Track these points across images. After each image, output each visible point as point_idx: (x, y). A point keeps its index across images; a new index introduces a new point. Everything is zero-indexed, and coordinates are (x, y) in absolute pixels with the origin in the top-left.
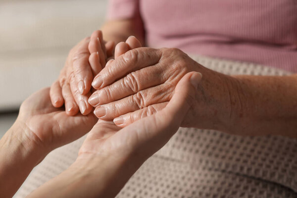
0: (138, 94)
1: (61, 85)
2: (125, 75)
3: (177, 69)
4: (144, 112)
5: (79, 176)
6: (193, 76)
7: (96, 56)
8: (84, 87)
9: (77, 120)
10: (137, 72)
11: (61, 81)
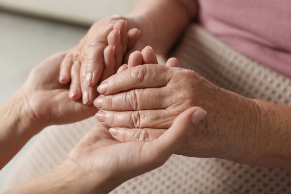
0: (136, 113)
1: (74, 59)
2: (129, 90)
3: (181, 99)
4: (138, 133)
5: (58, 185)
6: (196, 114)
7: (111, 51)
8: (92, 80)
9: (78, 105)
10: (141, 90)
11: (75, 55)
